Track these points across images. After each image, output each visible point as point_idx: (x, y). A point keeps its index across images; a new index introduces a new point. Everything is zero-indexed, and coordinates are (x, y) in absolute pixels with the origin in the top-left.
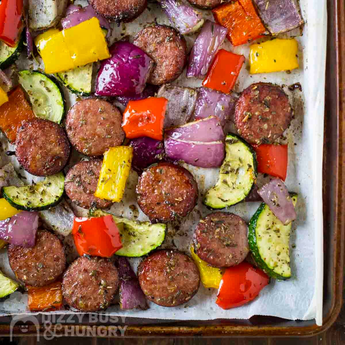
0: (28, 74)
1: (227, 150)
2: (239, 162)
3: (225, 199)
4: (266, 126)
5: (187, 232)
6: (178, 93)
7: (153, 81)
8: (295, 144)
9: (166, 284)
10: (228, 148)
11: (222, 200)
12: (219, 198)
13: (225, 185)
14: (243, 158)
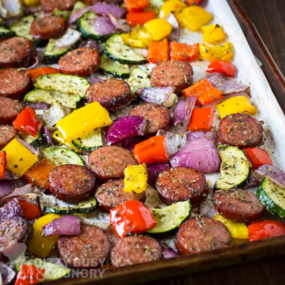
0: (51, 150)
1: (221, 155)
2: (233, 160)
3: (231, 183)
4: (245, 132)
5: (207, 214)
6: (171, 138)
7: (149, 130)
8: (273, 153)
9: (202, 237)
10: (221, 154)
11: (229, 184)
12: (226, 183)
13: (228, 175)
14: (235, 156)
